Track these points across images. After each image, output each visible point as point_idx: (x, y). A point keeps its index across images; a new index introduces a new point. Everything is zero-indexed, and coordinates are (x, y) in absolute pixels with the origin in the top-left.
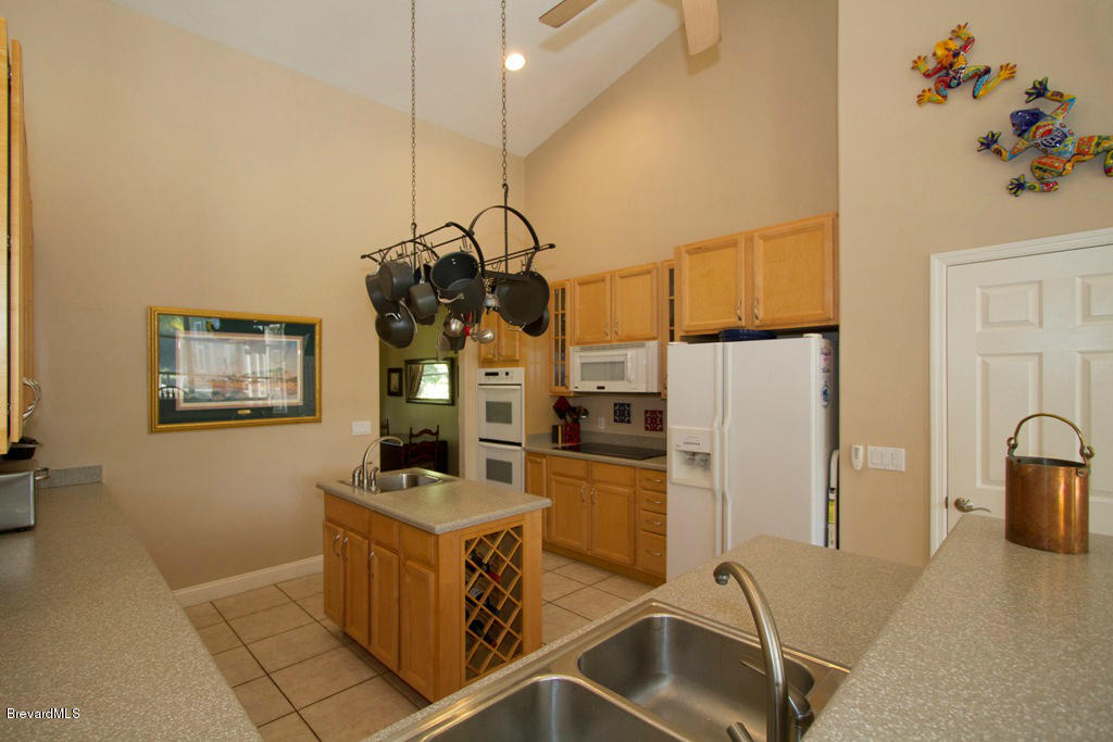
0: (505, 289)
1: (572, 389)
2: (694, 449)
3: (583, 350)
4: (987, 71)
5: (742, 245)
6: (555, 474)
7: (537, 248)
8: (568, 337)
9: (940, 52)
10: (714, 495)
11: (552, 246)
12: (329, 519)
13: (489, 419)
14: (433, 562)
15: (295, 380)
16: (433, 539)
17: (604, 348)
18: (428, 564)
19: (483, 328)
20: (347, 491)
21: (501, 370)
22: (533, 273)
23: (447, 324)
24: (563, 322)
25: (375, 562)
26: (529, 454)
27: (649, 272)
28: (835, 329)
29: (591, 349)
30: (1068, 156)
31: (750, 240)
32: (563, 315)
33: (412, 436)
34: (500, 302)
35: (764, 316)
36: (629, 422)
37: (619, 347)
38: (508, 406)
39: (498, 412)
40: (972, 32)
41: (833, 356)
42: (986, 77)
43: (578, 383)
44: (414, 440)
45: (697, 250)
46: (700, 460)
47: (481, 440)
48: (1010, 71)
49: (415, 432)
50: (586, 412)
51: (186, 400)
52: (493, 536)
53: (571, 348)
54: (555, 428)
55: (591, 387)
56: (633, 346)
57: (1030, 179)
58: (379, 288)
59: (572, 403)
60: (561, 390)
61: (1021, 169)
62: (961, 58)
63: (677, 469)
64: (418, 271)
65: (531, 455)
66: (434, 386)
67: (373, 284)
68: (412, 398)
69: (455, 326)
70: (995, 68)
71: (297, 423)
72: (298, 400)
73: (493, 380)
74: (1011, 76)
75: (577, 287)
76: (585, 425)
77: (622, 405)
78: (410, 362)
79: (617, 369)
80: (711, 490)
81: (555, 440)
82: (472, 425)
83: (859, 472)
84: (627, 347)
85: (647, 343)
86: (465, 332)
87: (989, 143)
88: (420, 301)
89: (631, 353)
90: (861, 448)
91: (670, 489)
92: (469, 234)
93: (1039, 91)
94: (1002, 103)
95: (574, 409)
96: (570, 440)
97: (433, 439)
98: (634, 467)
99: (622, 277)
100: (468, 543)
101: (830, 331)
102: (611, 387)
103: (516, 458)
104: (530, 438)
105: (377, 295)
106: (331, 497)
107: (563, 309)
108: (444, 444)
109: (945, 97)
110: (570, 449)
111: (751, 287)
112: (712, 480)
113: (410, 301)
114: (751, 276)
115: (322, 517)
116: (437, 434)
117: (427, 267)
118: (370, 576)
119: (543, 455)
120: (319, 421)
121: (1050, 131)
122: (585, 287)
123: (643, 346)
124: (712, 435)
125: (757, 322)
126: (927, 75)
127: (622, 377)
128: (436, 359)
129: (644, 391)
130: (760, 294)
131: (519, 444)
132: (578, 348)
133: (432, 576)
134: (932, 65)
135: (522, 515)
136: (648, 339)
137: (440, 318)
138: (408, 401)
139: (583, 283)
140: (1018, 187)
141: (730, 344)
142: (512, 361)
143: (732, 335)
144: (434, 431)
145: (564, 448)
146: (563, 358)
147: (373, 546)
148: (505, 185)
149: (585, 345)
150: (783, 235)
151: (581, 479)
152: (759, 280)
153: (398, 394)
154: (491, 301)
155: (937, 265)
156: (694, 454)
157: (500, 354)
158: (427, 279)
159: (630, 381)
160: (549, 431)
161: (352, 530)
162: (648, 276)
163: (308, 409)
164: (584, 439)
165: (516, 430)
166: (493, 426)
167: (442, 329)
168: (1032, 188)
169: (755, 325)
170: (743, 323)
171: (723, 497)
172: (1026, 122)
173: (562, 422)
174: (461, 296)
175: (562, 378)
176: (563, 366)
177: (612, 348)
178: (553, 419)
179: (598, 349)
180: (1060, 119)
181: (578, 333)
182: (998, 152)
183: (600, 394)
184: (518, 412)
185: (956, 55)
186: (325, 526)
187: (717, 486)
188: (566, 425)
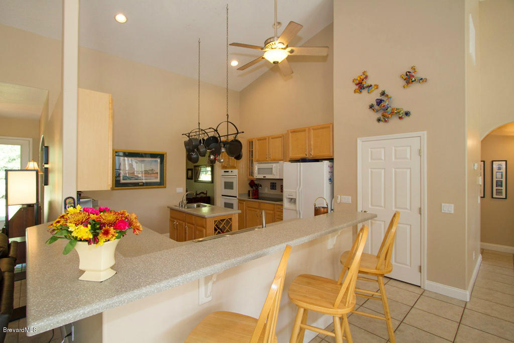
0: (228, 146)
1: (255, 177)
2: (291, 197)
3: (259, 163)
4: (371, 86)
5: (307, 131)
6: (248, 207)
7: (238, 133)
8: (254, 159)
9: (359, 79)
10: (297, 213)
11: (243, 132)
12: (171, 217)
13: (225, 188)
14: (205, 226)
15: (157, 173)
16: (204, 220)
17: (266, 163)
18: (203, 227)
19: (221, 158)
20: (177, 208)
21: (230, 170)
22: (237, 140)
23: (209, 157)
24: (252, 153)
25: (187, 229)
26: (239, 200)
27: (281, 137)
28: (333, 159)
29: (261, 163)
30: (389, 113)
31: (309, 129)
32: (252, 151)
33: (197, 194)
34: (226, 150)
35: (313, 154)
36: (275, 189)
37: (271, 163)
38: (232, 183)
39: (229, 186)
40: (368, 74)
41: (332, 167)
42: (371, 88)
43: (257, 175)
44: (198, 196)
45: (294, 132)
46: (293, 201)
47: (222, 195)
48: (377, 87)
49: (198, 193)
50: (261, 186)
51: (123, 179)
52: (223, 220)
53: (255, 163)
54: (249, 191)
55: (261, 176)
56: (275, 163)
57: (382, 119)
58: (188, 145)
59: (256, 182)
60: (251, 177)
61: (379, 115)
62: (364, 81)
63: (286, 204)
64: (200, 140)
65: (240, 201)
66: (205, 176)
67: (186, 144)
68: (196, 180)
69: (212, 157)
70: (373, 85)
71: (158, 188)
72: (158, 180)
73: (227, 174)
74: (377, 88)
75: (257, 142)
76: (260, 190)
77: (273, 183)
78: (195, 166)
79: (270, 170)
80: (296, 210)
81: (249, 195)
82: (219, 190)
83: (339, 204)
84: (273, 163)
85: (280, 162)
86: (215, 159)
87: (371, 107)
88: (201, 150)
89: (274, 165)
90: (339, 196)
91: (284, 210)
92: (216, 130)
93: (383, 94)
94: (375, 95)
95: (256, 185)
96: (255, 196)
97: (205, 196)
98: (274, 204)
99: (272, 138)
100: (215, 221)
101: (331, 160)
102: (268, 177)
103: (235, 202)
104: (240, 195)
105: (188, 147)
106: (172, 210)
107: (252, 148)
108: (209, 197)
109: (361, 92)
110: (255, 199)
111: (309, 145)
112: (296, 207)
113: (198, 150)
114: (310, 141)
115: (169, 217)
116: (206, 194)
117: (203, 140)
118: (185, 233)
119: (244, 201)
120: (166, 187)
121: (384, 106)
122: (261, 141)
123: (278, 163)
124: (296, 193)
125: (311, 156)
126: (357, 85)
127: (271, 173)
128: (206, 165)
129: (278, 178)
130: (312, 147)
131: (236, 197)
132: (257, 163)
133: (204, 230)
134: (357, 82)
135: (232, 215)
136: (280, 160)
137: (207, 155)
138: (195, 181)
139: (259, 140)
140: (379, 120)
141: (302, 163)
142: (234, 167)
143: (304, 160)
144: (205, 192)
145: (252, 198)
146: (252, 166)
147: (186, 224)
148: (227, 115)
149: (259, 162)
150: (318, 129)
151: (257, 209)
152: (312, 143)
153: (191, 179)
154: (223, 150)
155: (359, 141)
156: (292, 199)
157: (229, 165)
158: (203, 144)
159: (274, 175)
160: (247, 192)
161: (179, 220)
162: (281, 139)
163: (161, 184)
164: (260, 195)
165: (235, 192)
166: (227, 190)
167: (208, 158)
168: (382, 121)
169: (311, 157)
170: (307, 156)
171: (300, 213)
172: (379, 102)
173: (252, 189)
174: (214, 149)
175: (252, 173)
176: (252, 169)
177: (268, 163)
178: (249, 188)
179: (264, 163)
180: (387, 103)
181: (257, 157)
182: (374, 110)
183: (264, 179)
184: (236, 185)
185: (363, 80)
186: (170, 220)
187: (298, 209)
188: (253, 190)
